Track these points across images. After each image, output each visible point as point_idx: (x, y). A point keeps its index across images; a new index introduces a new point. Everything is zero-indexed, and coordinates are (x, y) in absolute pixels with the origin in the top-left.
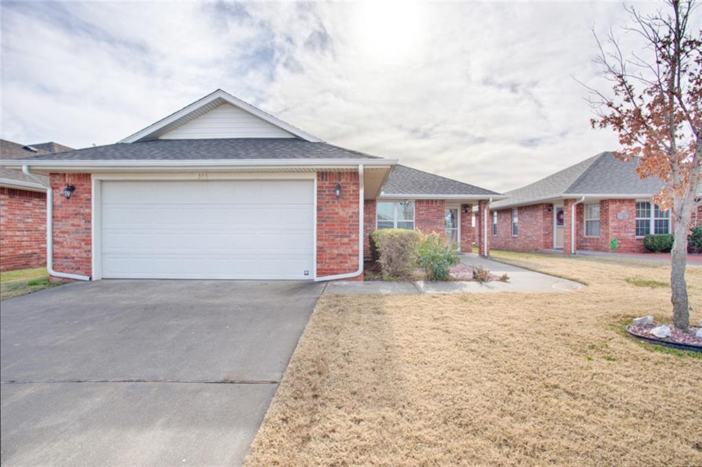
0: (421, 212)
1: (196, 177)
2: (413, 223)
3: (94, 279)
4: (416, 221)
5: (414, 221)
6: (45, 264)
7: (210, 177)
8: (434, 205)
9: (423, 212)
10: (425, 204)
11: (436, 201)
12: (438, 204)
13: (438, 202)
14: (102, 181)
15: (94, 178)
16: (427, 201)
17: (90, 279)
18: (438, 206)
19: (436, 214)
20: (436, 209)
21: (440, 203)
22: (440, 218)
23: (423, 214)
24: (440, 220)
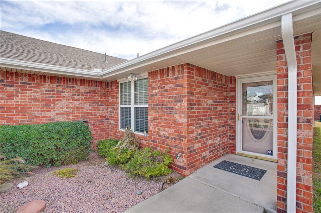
0: (154, 92)
8: (170, 76)
9: (156, 91)
10: (159, 79)
11: (173, 68)
12: (176, 74)
13: (176, 70)
16: (161, 71)
18: (176, 78)
19: (174, 93)
20: (173, 83)
21: (179, 71)
22: (178, 101)
23: (156, 95)
24: (178, 104)
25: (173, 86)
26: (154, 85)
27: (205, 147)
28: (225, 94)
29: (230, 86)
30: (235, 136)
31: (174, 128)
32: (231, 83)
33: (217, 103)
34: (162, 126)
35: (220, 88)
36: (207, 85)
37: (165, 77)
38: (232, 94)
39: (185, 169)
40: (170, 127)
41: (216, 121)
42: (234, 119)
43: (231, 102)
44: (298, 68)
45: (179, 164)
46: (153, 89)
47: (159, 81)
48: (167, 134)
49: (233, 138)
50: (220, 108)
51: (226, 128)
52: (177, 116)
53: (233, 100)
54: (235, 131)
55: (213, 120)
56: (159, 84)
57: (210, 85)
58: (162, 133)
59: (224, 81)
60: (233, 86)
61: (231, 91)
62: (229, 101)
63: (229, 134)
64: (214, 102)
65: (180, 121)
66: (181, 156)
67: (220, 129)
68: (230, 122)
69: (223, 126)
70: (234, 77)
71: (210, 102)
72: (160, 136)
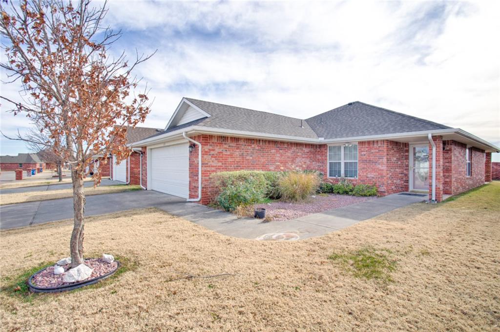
0: (363, 153)
1: (162, 145)
2: (356, 163)
3: (148, 189)
4: (359, 161)
5: (357, 161)
6: (139, 184)
7: (166, 144)
8: (375, 145)
9: (365, 153)
10: (367, 146)
11: (377, 141)
12: (380, 145)
13: (379, 143)
14: (151, 149)
15: (147, 148)
16: (369, 142)
17: (146, 189)
18: (379, 147)
19: (378, 154)
20: (377, 149)
21: (381, 143)
22: (381, 159)
23: (365, 155)
24: (381, 160)
25: (377, 151)
26: (362, 149)
27: (393, 183)
28: (402, 154)
29: (405, 149)
30: (408, 180)
31: (377, 172)
32: (406, 147)
33: (398, 159)
34: (369, 172)
35: (400, 150)
36: (394, 149)
37: (371, 146)
38: (407, 154)
39: (385, 192)
40: (375, 172)
41: (397, 170)
42: (407, 170)
43: (405, 159)
44: (436, 147)
45: (381, 190)
46: (362, 151)
47: (367, 148)
48: (373, 176)
49: (407, 181)
50: (399, 163)
51: (403, 175)
52: (380, 166)
53: (407, 158)
54: (408, 177)
55: (396, 169)
56: (367, 149)
57: (395, 150)
58: (369, 176)
59: (401, 146)
60: (407, 149)
61: (406, 152)
62: (404, 158)
63: (404, 179)
64: (397, 159)
65: (382, 168)
66: (383, 186)
67: (400, 175)
68: (405, 171)
69: (401, 174)
70: (408, 143)
71: (395, 159)
72: (367, 177)
